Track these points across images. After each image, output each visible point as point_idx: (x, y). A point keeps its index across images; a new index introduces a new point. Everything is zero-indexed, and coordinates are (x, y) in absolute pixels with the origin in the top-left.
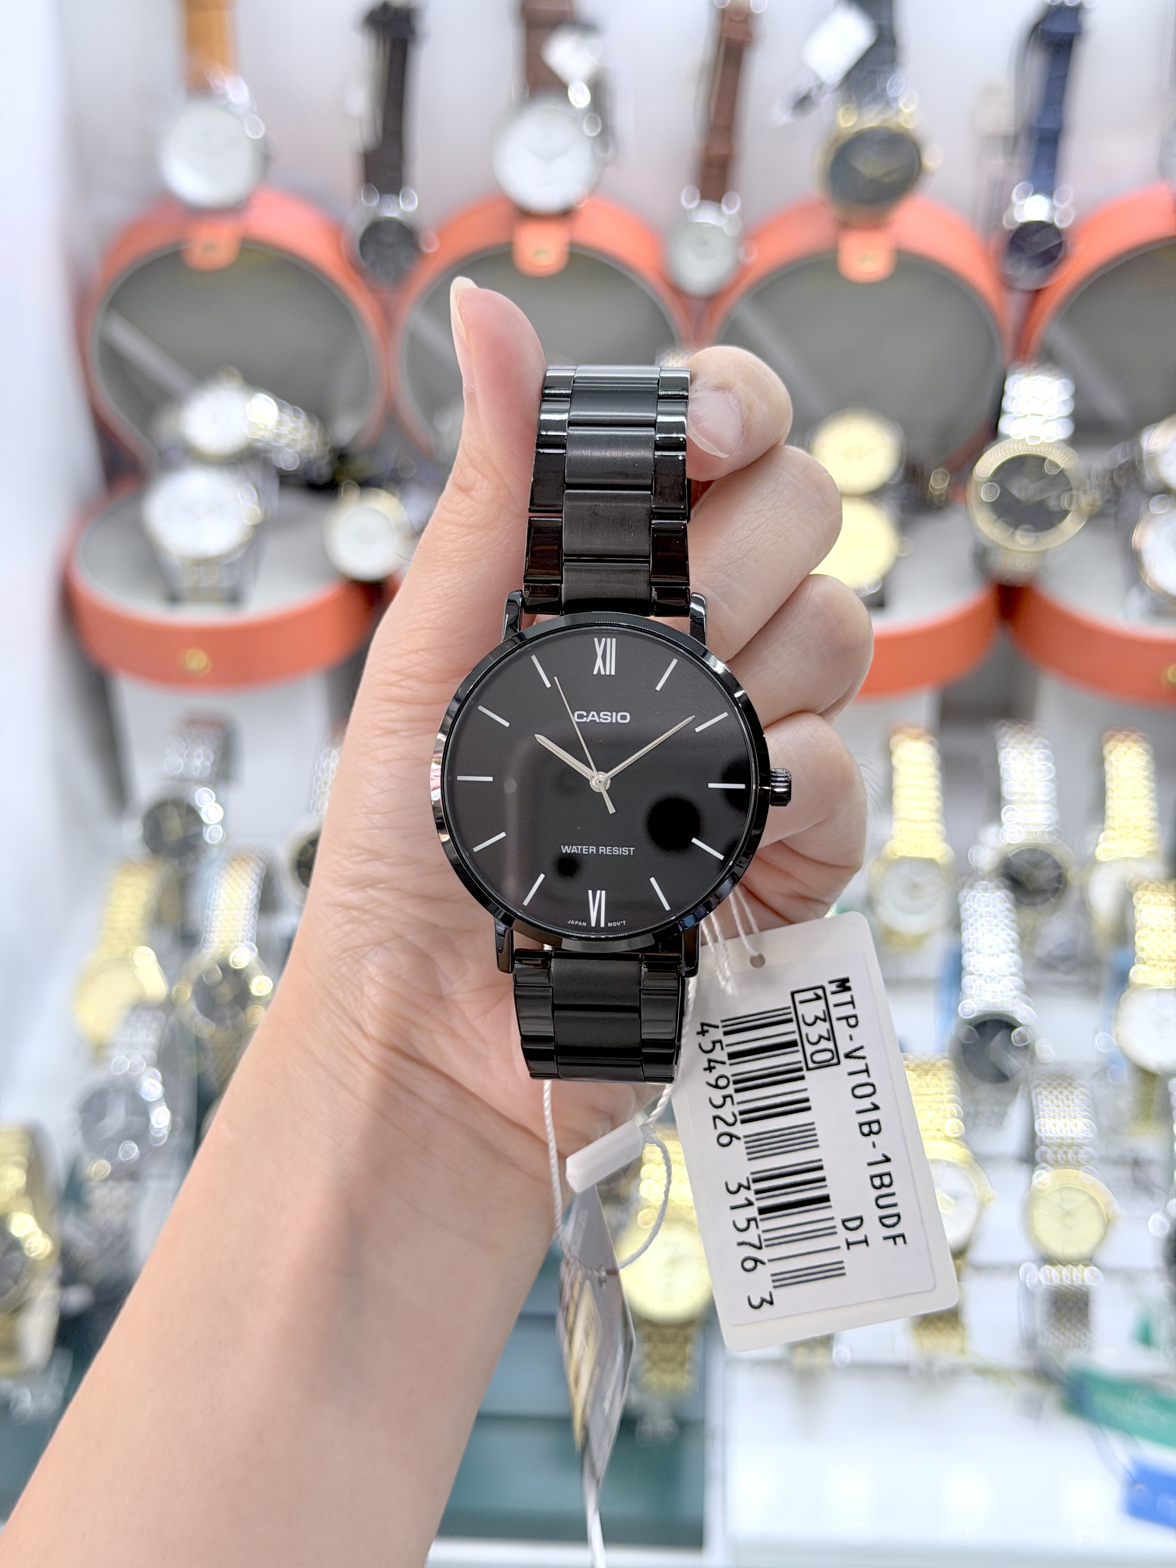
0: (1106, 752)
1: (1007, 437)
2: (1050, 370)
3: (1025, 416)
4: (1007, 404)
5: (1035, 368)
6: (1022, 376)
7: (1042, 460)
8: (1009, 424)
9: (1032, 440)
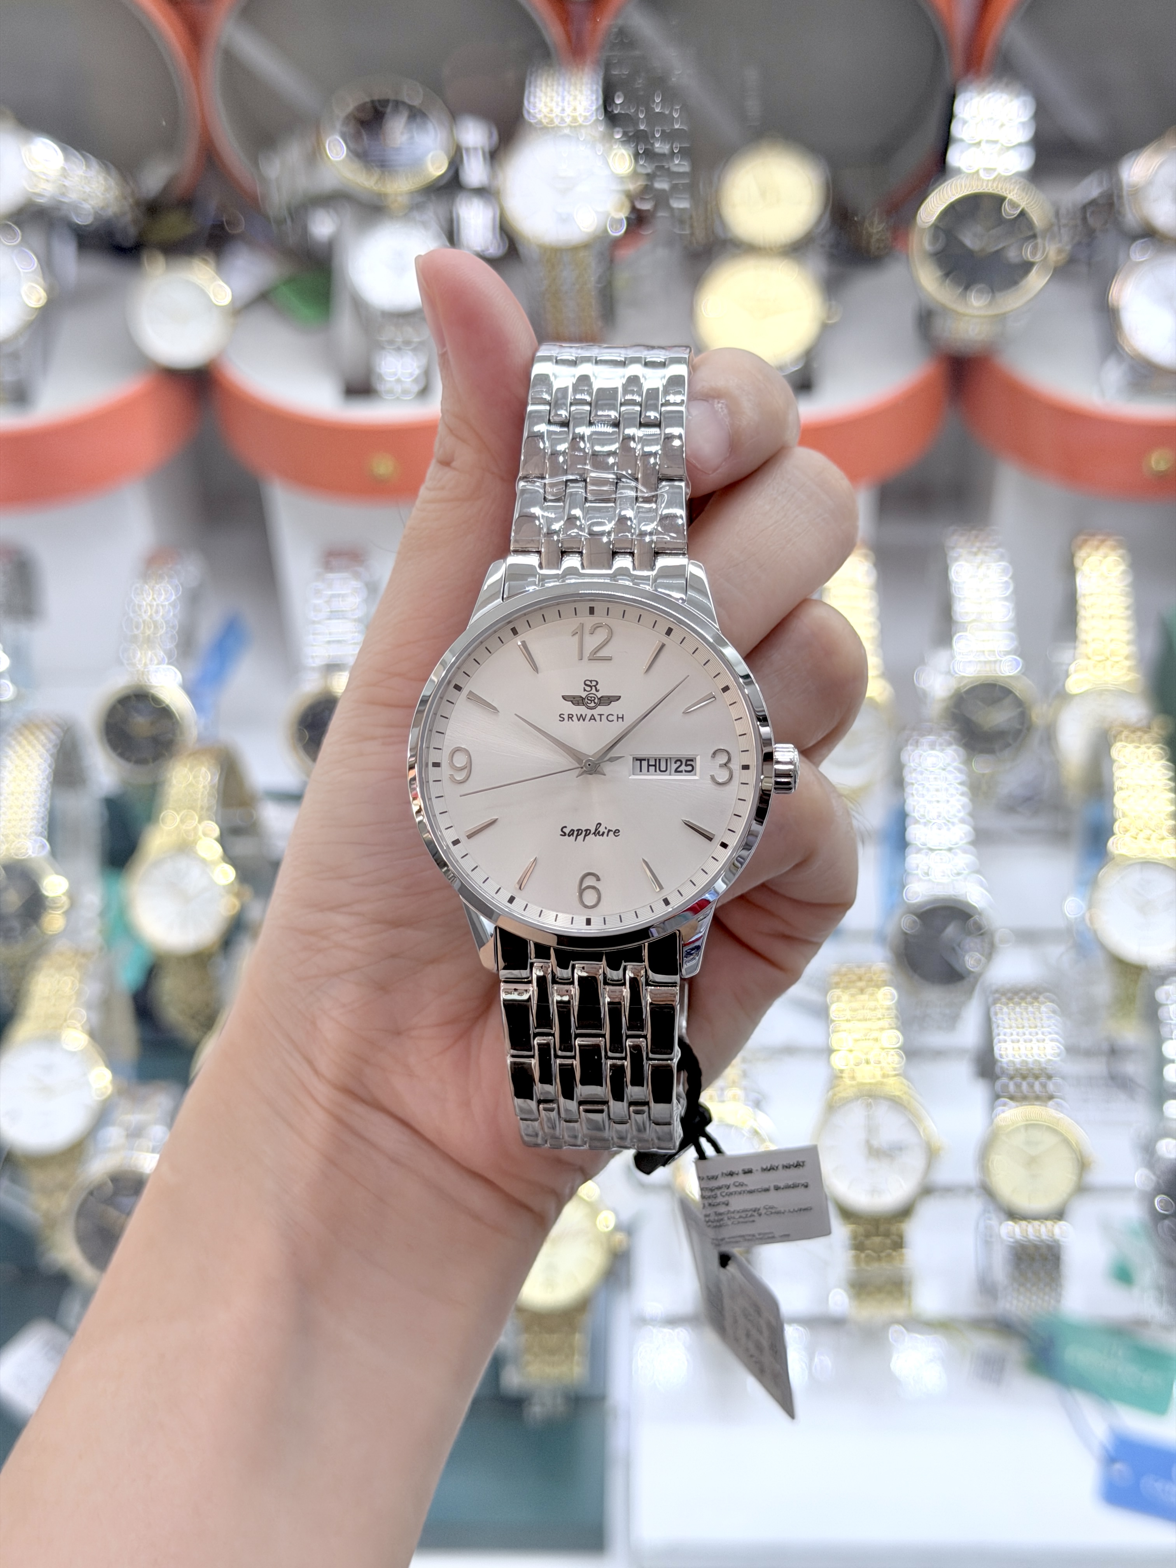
0: (1077, 562)
1: (958, 171)
2: (1007, 85)
3: (979, 143)
4: (957, 130)
5: (991, 83)
6: (974, 94)
7: (999, 200)
8: (960, 155)
9: (987, 174)
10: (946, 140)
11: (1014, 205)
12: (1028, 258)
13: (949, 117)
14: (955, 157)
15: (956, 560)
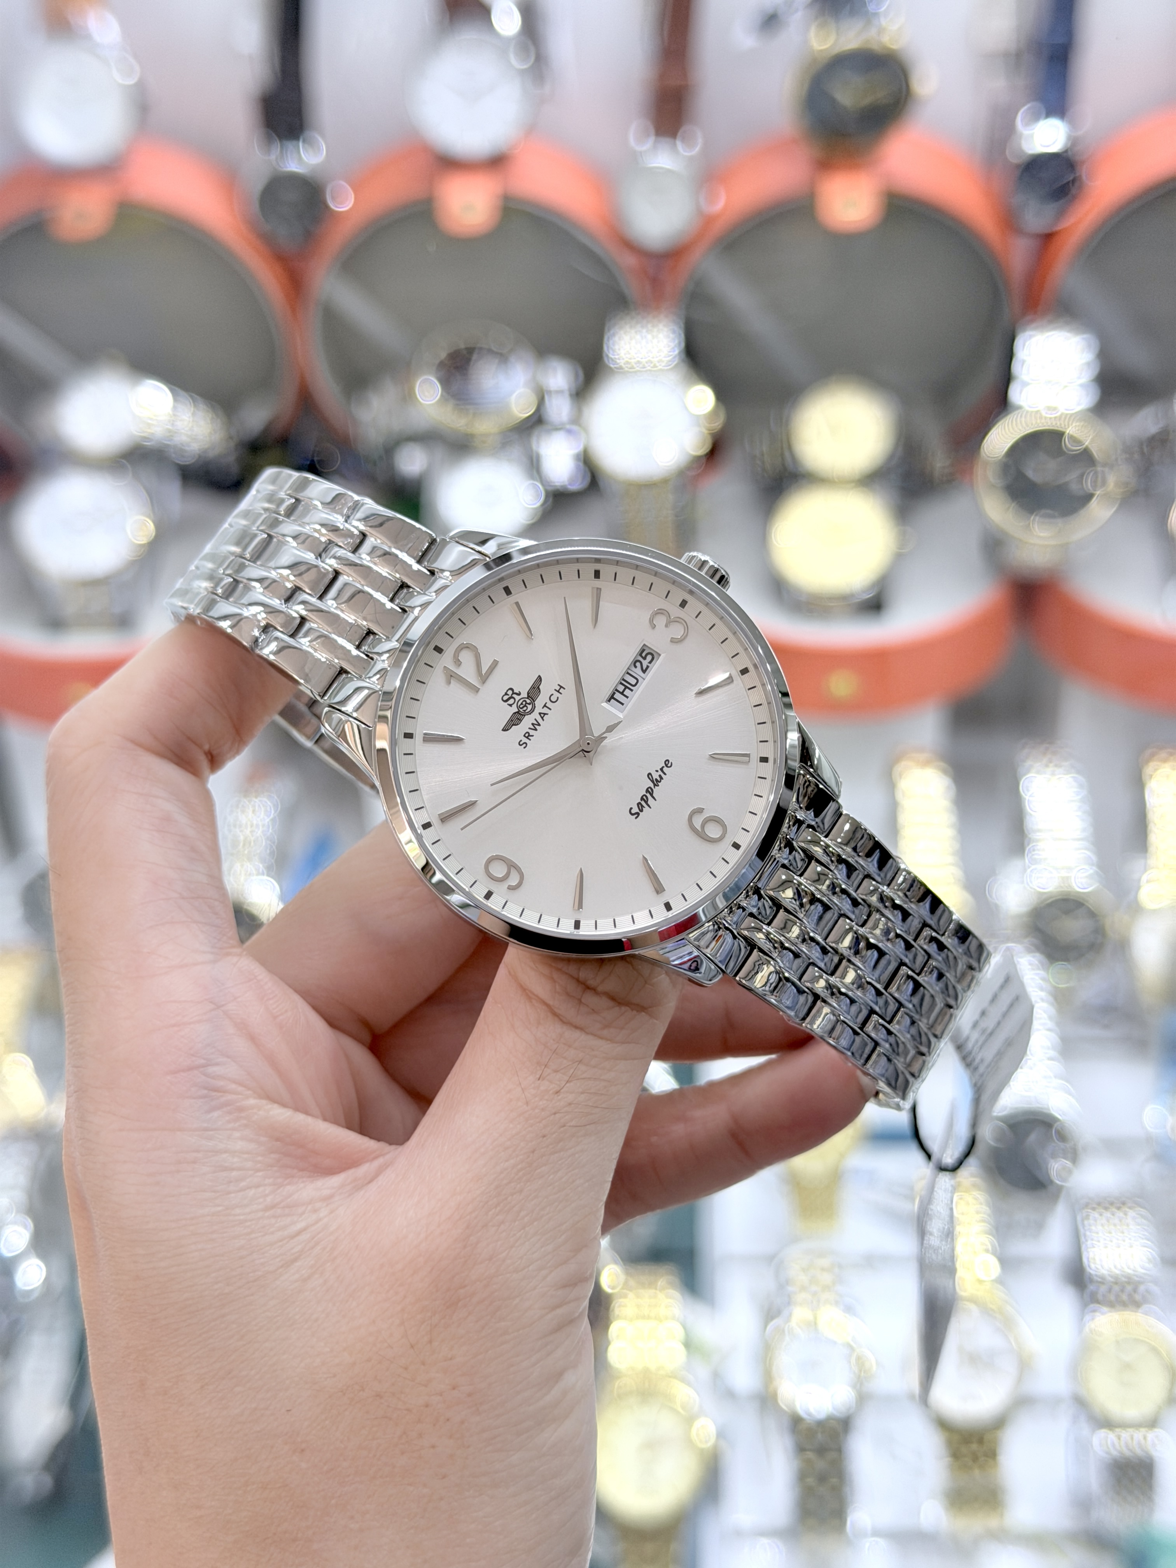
0: (1145, 776)
1: (1019, 408)
4: (1017, 368)
5: (1050, 323)
6: (1035, 333)
7: (1059, 436)
8: (1021, 393)
9: (1050, 412)
10: (1006, 378)
11: (1072, 438)
12: (1089, 490)
13: (1009, 355)
14: (1016, 394)
15: (1028, 771)
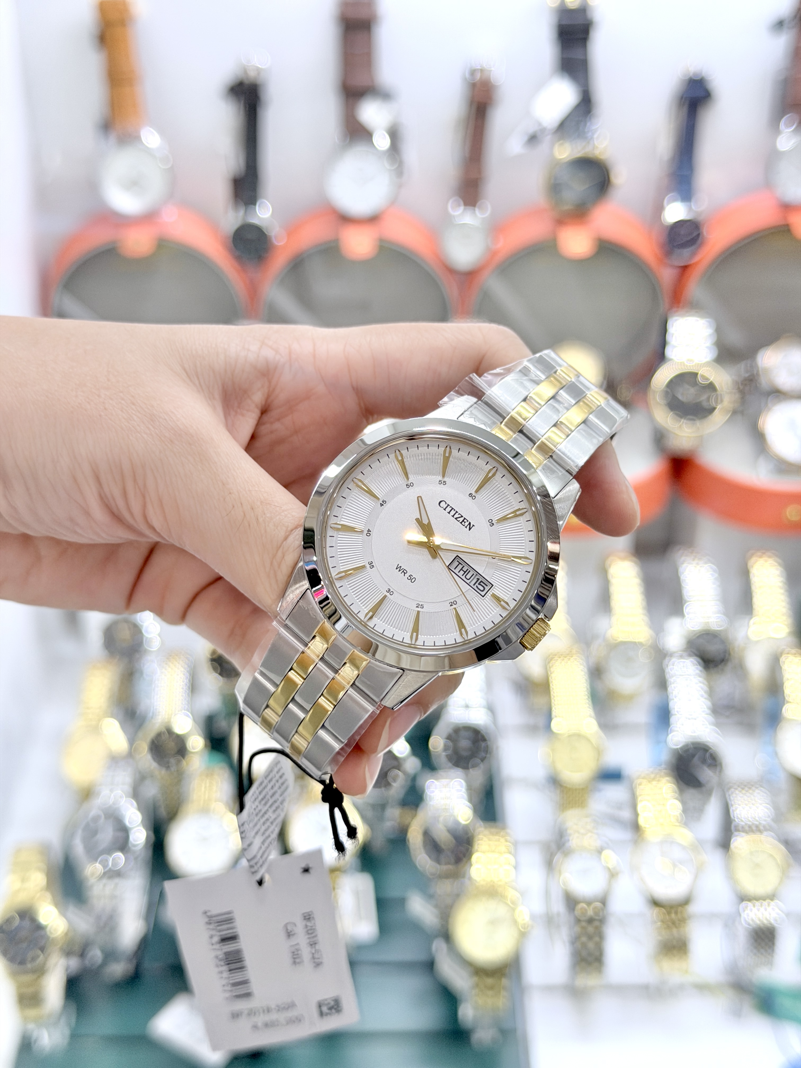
0: (750, 566)
1: (672, 360)
4: (670, 338)
5: (688, 312)
6: (679, 318)
7: (696, 375)
8: (672, 351)
9: (689, 362)
10: (663, 344)
11: (702, 376)
12: (713, 404)
13: (664, 330)
14: (669, 352)
15: (683, 564)
